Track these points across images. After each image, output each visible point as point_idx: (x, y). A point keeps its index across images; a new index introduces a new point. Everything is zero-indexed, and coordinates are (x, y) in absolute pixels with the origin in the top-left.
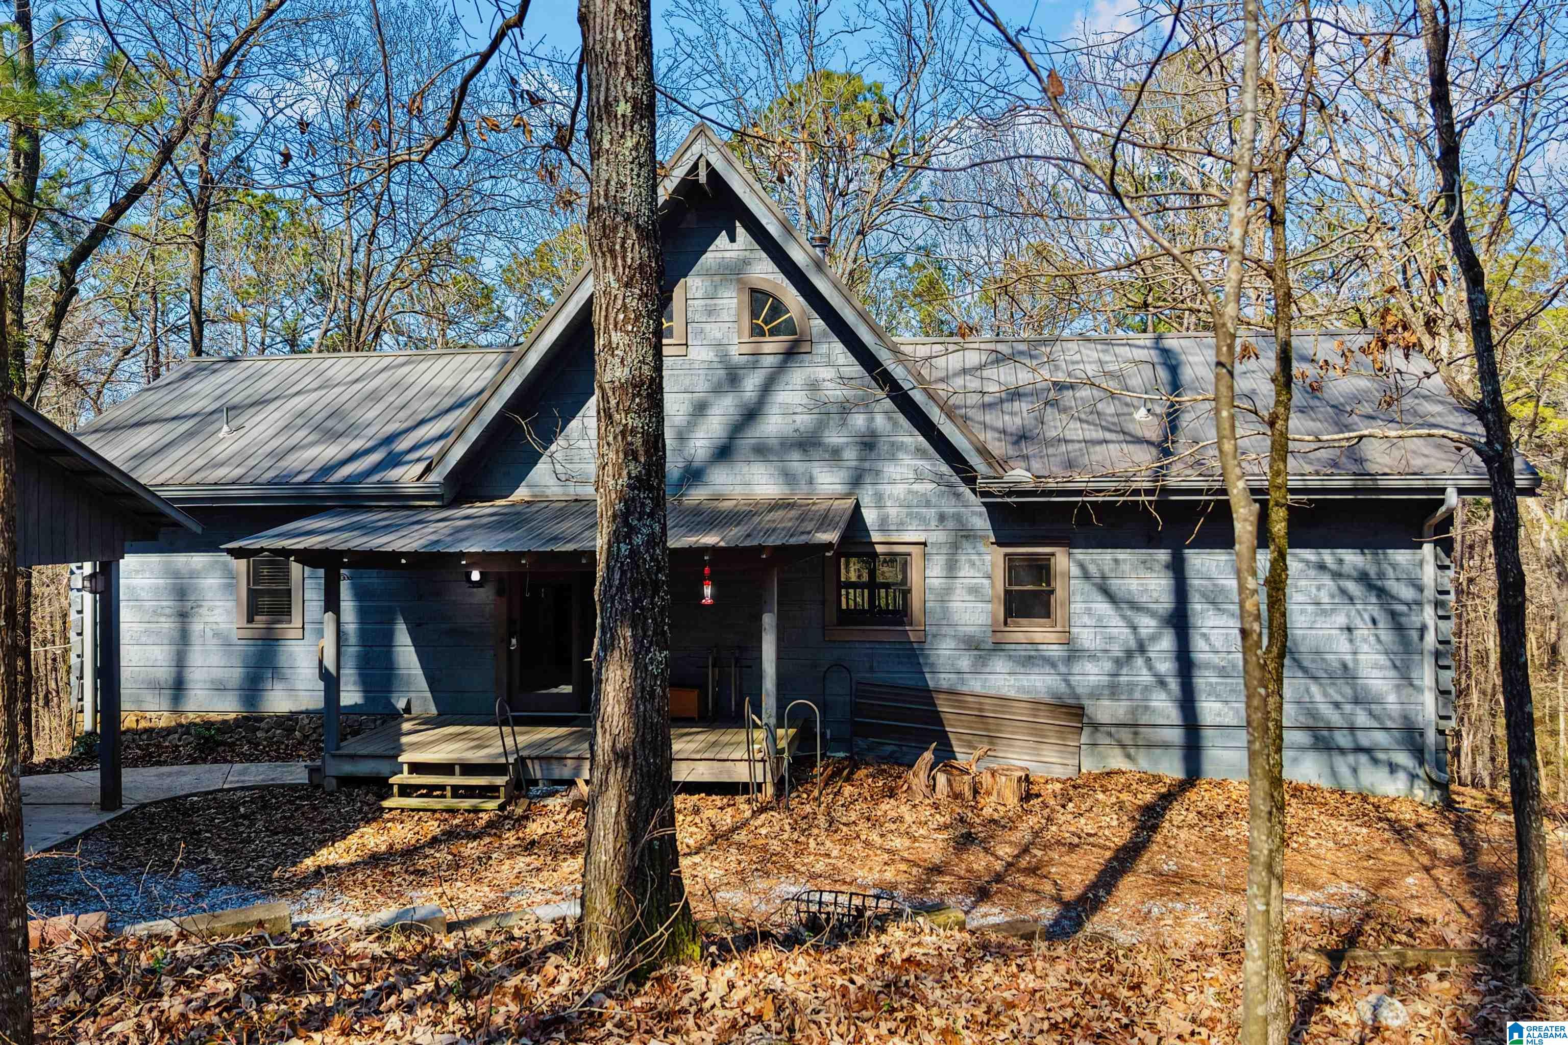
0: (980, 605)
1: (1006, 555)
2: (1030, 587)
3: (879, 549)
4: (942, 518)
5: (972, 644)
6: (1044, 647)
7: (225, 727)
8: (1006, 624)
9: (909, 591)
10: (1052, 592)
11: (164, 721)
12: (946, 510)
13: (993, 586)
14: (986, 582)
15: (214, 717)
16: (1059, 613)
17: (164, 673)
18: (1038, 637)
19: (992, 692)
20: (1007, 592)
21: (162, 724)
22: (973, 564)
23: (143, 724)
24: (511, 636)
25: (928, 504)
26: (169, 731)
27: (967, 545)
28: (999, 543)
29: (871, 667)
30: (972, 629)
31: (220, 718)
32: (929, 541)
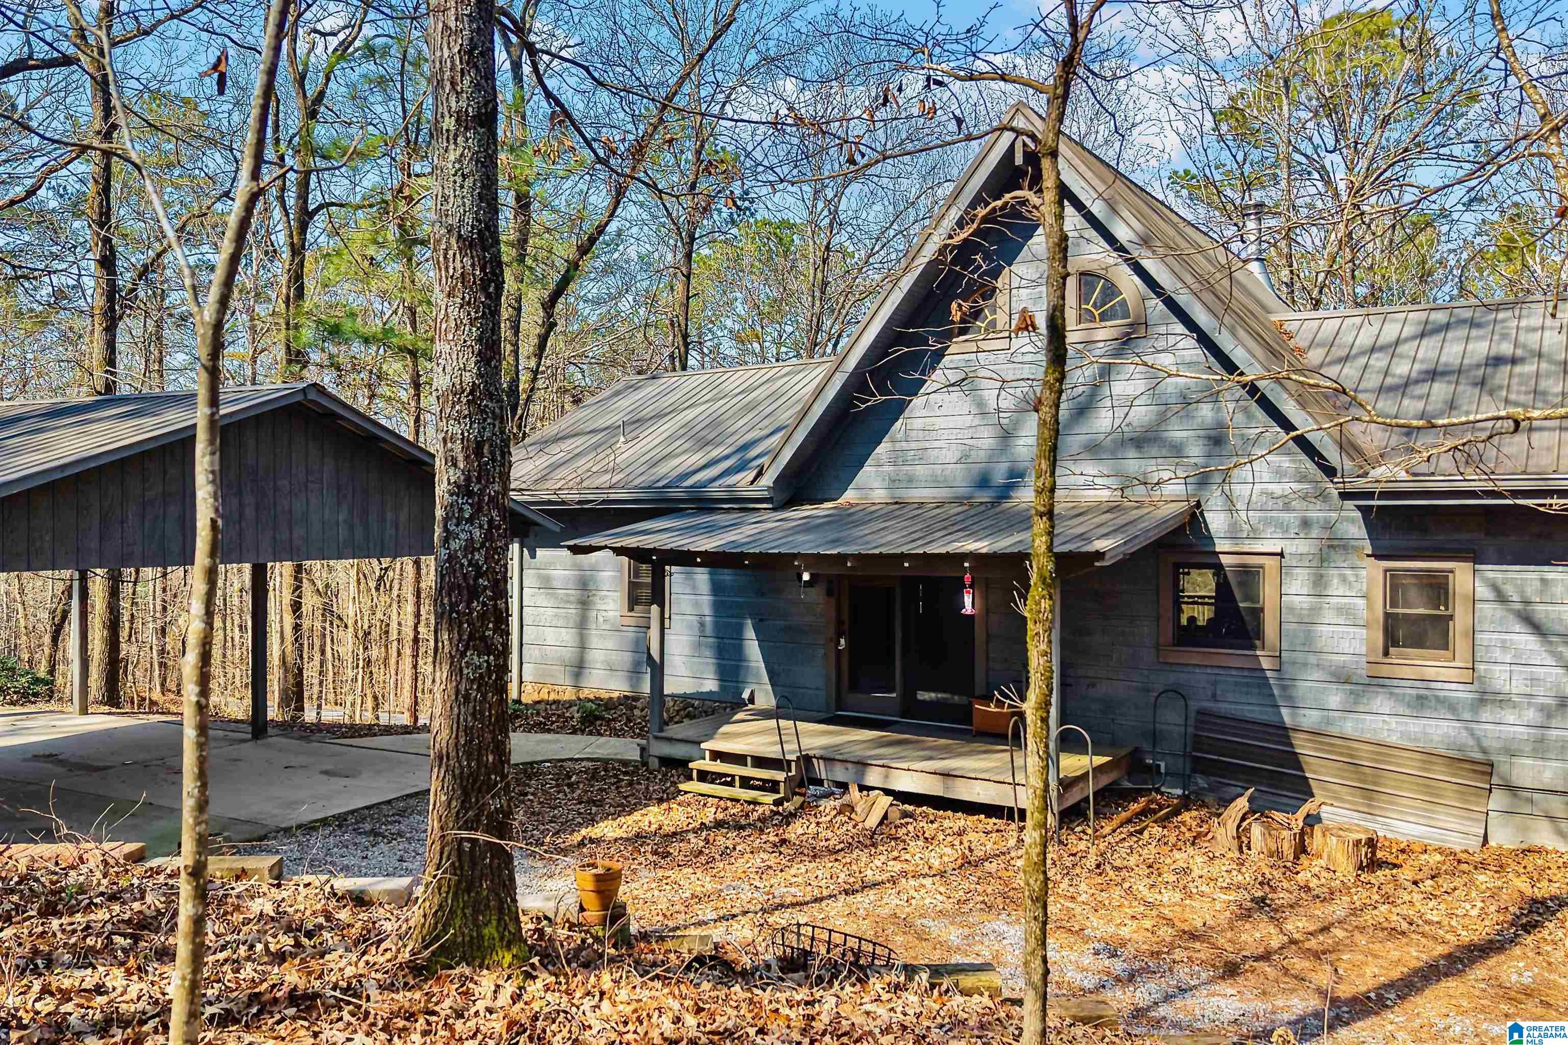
0: (1352, 629)
1: (1386, 571)
2: (1421, 611)
3: (1225, 560)
4: (1306, 524)
5: (1342, 678)
6: (1439, 685)
7: (609, 705)
8: (1386, 653)
9: (1262, 610)
10: (1451, 617)
11: (568, 695)
12: (1309, 514)
13: (1370, 607)
14: (1361, 602)
15: (605, 695)
16: (1460, 644)
17: (569, 654)
18: (1430, 673)
19: (1367, 736)
20: (1387, 615)
21: (567, 697)
22: (1344, 579)
23: (553, 697)
24: (839, 636)
25: (1287, 508)
26: (571, 704)
27: (1337, 558)
28: (1377, 556)
29: (1214, 695)
30: (1343, 658)
31: (607, 696)
32: (1287, 552)
